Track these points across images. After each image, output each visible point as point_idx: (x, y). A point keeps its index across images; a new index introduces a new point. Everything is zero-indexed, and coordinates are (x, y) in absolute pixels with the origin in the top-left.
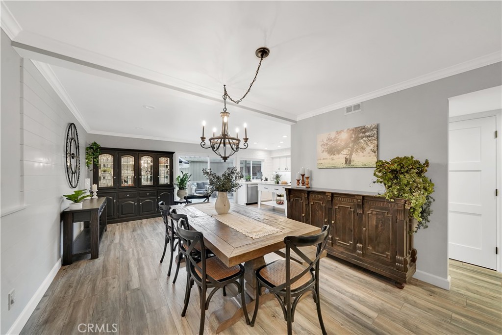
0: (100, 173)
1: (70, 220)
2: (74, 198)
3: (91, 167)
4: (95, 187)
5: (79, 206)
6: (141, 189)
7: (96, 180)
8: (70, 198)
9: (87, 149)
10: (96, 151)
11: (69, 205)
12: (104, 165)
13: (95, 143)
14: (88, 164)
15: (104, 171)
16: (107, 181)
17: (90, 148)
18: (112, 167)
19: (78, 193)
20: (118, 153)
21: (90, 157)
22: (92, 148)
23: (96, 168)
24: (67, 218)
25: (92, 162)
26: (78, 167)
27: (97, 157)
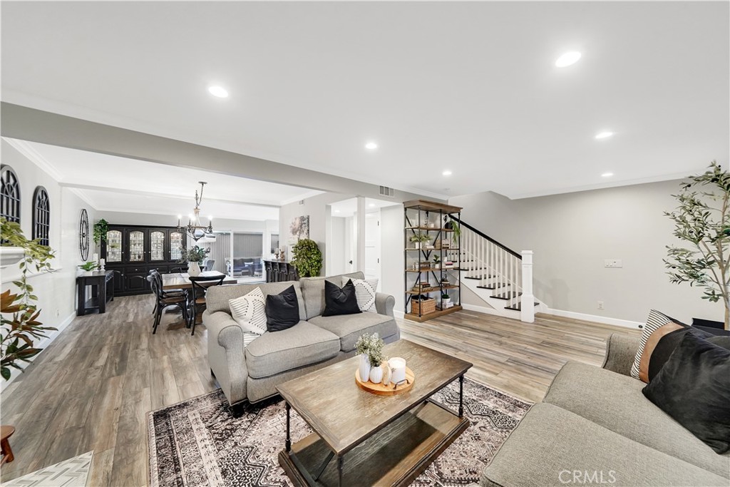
0: (108, 249)
1: (83, 283)
2: (86, 268)
3: (99, 242)
4: (103, 261)
5: (90, 274)
6: (152, 264)
7: (104, 254)
8: (83, 267)
9: (95, 226)
10: (103, 228)
11: (82, 273)
12: (113, 241)
13: (103, 220)
14: (95, 240)
15: (112, 247)
16: (115, 255)
17: (98, 225)
18: (121, 242)
19: (89, 264)
20: (126, 230)
21: (98, 234)
22: (100, 225)
23: (104, 244)
24: (81, 282)
25: (100, 239)
26: (87, 244)
27: (105, 234)
